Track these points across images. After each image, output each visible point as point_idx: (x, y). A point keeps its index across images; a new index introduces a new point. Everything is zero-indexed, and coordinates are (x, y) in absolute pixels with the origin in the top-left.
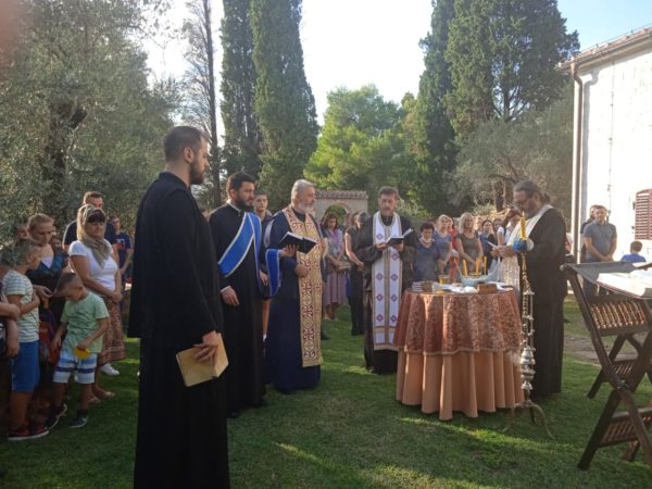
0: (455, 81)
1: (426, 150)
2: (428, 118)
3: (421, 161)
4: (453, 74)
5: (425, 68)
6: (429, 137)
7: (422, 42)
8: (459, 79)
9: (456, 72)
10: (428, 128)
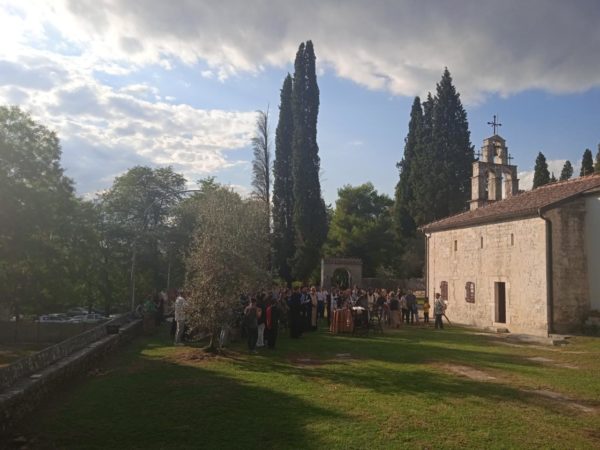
1: (400, 233)
3: (397, 240)
5: (400, 180)
6: (402, 225)
7: (398, 165)
10: (401, 219)
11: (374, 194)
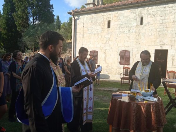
1: (6, 30)
2: (6, 20)
3: (4, 34)
4: (16, 7)
6: (7, 26)
8: (18, 9)
9: (18, 7)
10: (6, 23)
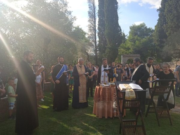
0: (167, 21)
1: (159, 42)
2: (159, 32)
3: (157, 45)
4: (167, 19)
5: (159, 18)
6: (160, 38)
7: (158, 10)
10: (159, 35)
11: (146, 28)
